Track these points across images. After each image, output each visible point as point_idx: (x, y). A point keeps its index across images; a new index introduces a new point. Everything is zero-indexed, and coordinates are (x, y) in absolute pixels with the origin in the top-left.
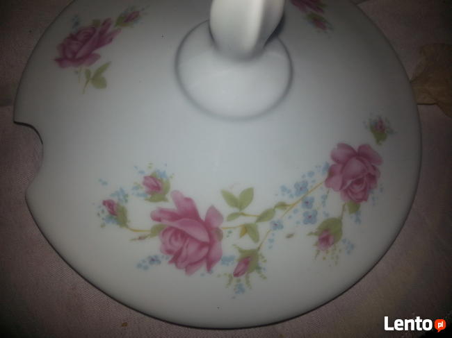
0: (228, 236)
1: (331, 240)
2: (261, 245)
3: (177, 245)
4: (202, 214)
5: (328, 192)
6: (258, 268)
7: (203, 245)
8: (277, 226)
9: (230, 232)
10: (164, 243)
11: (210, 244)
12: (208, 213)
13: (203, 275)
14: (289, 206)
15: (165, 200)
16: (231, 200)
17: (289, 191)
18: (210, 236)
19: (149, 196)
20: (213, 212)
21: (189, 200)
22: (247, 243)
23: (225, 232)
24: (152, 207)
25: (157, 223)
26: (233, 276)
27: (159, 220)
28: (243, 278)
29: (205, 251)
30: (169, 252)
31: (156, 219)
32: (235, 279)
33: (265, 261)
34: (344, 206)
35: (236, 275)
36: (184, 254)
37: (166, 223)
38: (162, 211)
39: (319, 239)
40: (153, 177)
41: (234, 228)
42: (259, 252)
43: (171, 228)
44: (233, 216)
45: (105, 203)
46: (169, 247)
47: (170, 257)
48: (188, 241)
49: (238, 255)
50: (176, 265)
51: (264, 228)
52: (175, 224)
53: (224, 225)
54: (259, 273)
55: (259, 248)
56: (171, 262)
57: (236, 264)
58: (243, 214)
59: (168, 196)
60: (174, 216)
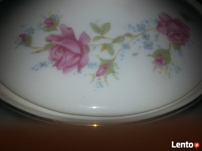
0: (93, 50)
1: (164, 62)
2: (115, 57)
3: (60, 55)
4: (77, 37)
5: (159, 34)
6: (113, 72)
7: (76, 55)
8: (126, 47)
9: (95, 48)
10: (51, 54)
11: (81, 55)
12: (81, 36)
13: (74, 74)
14: (133, 36)
15: (55, 29)
16: (96, 28)
17: (133, 28)
18: (82, 50)
19: (46, 29)
20: (85, 36)
21: (70, 29)
22: (106, 55)
23: (91, 48)
24: (47, 34)
25: (48, 43)
26: (95, 76)
27: (50, 41)
28: (102, 78)
29: (77, 59)
30: (54, 59)
31: (49, 40)
32: (97, 78)
33: (118, 68)
34: (170, 44)
35: (98, 75)
36: (63, 60)
37: (54, 42)
38: (53, 36)
39: (156, 60)
40: (50, 19)
41: (98, 45)
42: (114, 62)
43: (57, 45)
44: (97, 38)
45: (20, 36)
46: (54, 56)
47: (54, 63)
48: (66, 53)
49: (99, 62)
50: (57, 68)
51: (117, 47)
52: (60, 43)
53: (91, 44)
54: (114, 75)
55: (114, 59)
56: (54, 66)
57: (98, 68)
58: (104, 38)
59: (58, 28)
60: (59, 38)
